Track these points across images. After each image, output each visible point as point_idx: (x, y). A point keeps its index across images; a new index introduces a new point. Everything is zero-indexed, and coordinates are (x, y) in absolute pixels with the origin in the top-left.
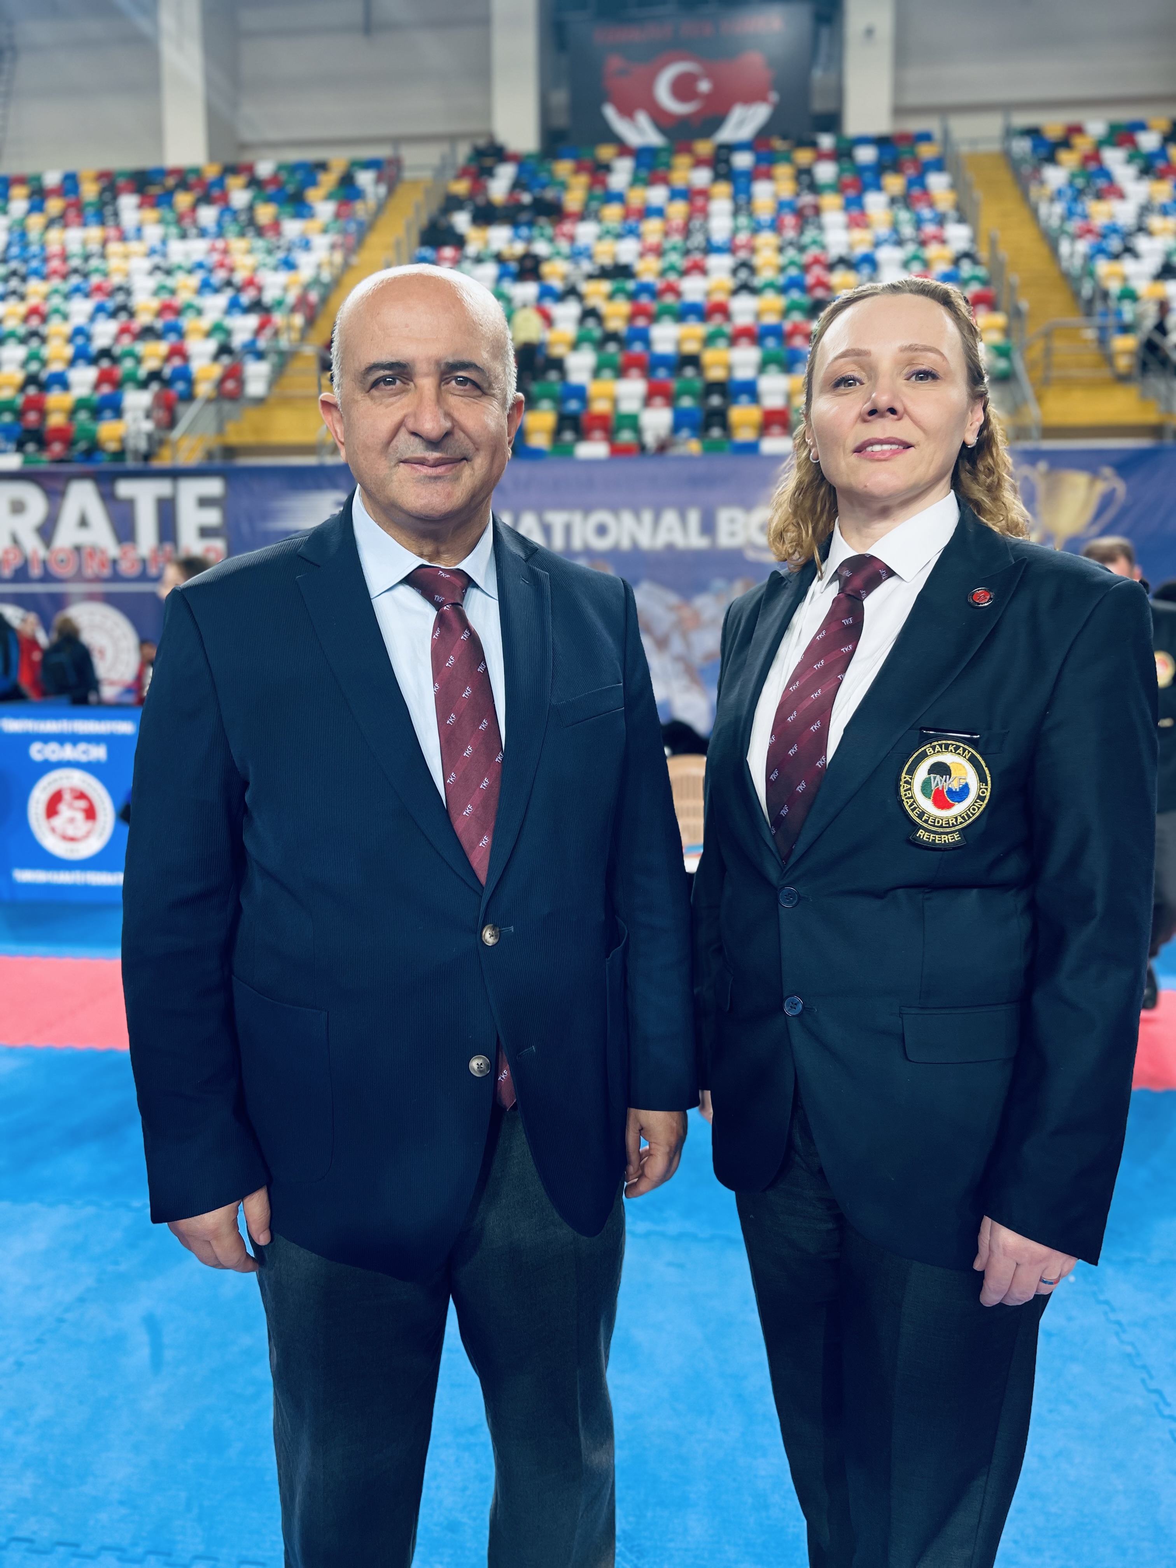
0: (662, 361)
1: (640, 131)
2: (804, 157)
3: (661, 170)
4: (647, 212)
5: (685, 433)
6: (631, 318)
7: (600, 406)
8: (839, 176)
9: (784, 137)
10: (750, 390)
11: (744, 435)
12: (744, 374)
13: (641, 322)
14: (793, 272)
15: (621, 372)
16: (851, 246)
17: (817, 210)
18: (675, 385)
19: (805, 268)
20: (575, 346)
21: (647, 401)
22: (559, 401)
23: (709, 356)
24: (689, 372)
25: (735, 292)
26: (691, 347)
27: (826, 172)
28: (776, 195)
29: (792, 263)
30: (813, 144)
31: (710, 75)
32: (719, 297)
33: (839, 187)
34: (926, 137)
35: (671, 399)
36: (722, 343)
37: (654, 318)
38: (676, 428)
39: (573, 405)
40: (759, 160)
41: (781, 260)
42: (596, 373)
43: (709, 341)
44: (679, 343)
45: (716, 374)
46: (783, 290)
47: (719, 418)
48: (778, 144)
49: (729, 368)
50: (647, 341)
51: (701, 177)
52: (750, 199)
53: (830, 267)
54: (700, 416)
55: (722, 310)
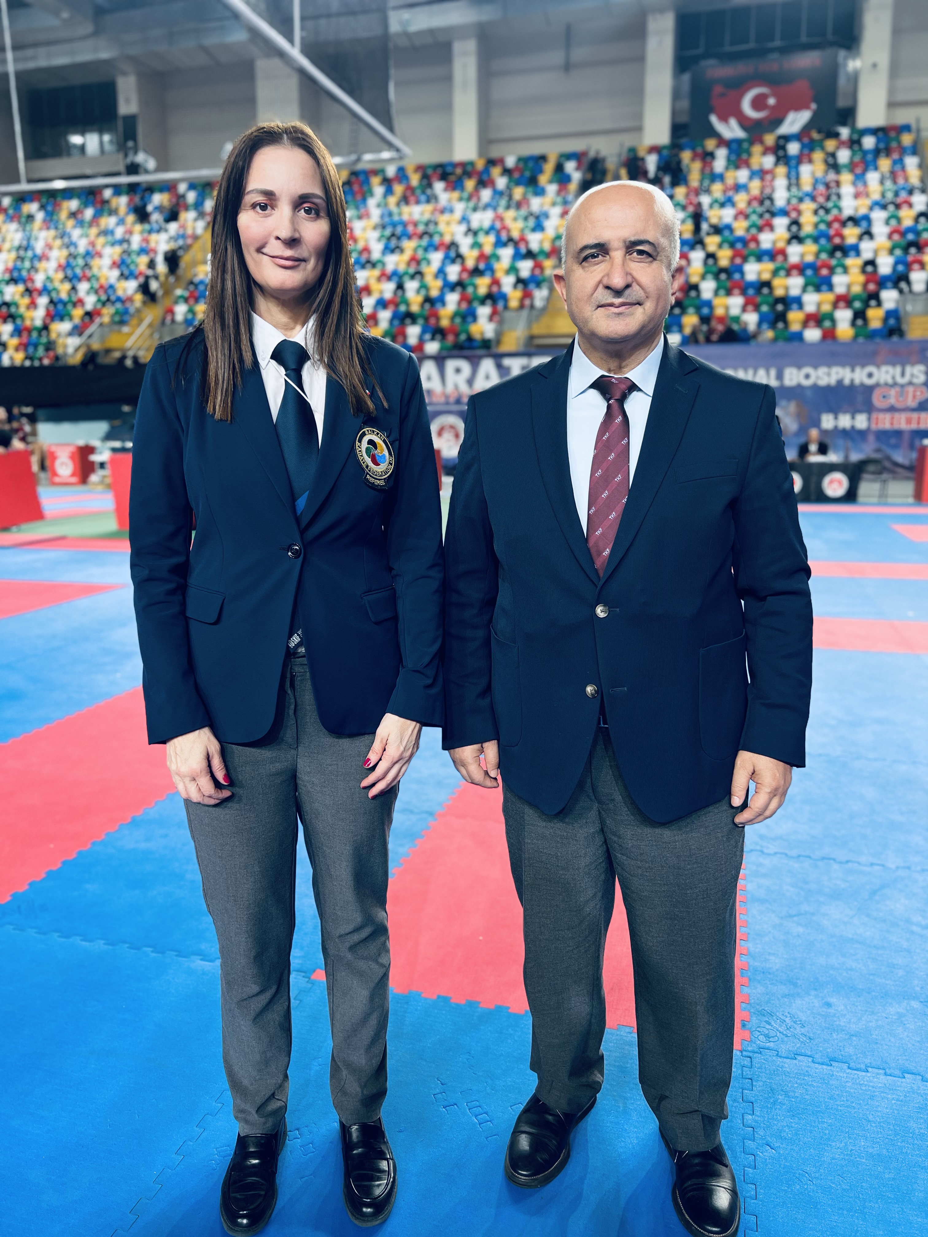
0: (751, 285)
1: (731, 130)
2: (830, 145)
3: (744, 156)
4: (738, 188)
5: (765, 326)
6: (732, 259)
7: (719, 312)
8: (852, 158)
9: (819, 132)
10: (798, 302)
11: (795, 327)
12: (795, 292)
13: (738, 261)
14: (822, 227)
15: (729, 293)
16: (856, 209)
17: (838, 184)
18: (759, 299)
19: (829, 224)
20: (703, 277)
21: (744, 309)
22: (698, 309)
23: (776, 282)
24: (765, 291)
25: (789, 242)
26: (766, 276)
27: (844, 155)
28: (813, 173)
29: (822, 221)
30: (836, 135)
31: (775, 95)
32: (781, 245)
33: (852, 167)
34: (907, 128)
35: (757, 308)
36: (782, 273)
37: (745, 259)
38: (760, 324)
39: (705, 311)
40: (803, 146)
41: (815, 219)
42: (716, 293)
43: (775, 273)
44: (759, 273)
45: (779, 292)
46: (816, 240)
47: (782, 317)
48: (815, 135)
49: (787, 288)
50: (742, 273)
51: (768, 161)
52: (798, 178)
53: (844, 224)
54: (772, 317)
55: (783, 252)
